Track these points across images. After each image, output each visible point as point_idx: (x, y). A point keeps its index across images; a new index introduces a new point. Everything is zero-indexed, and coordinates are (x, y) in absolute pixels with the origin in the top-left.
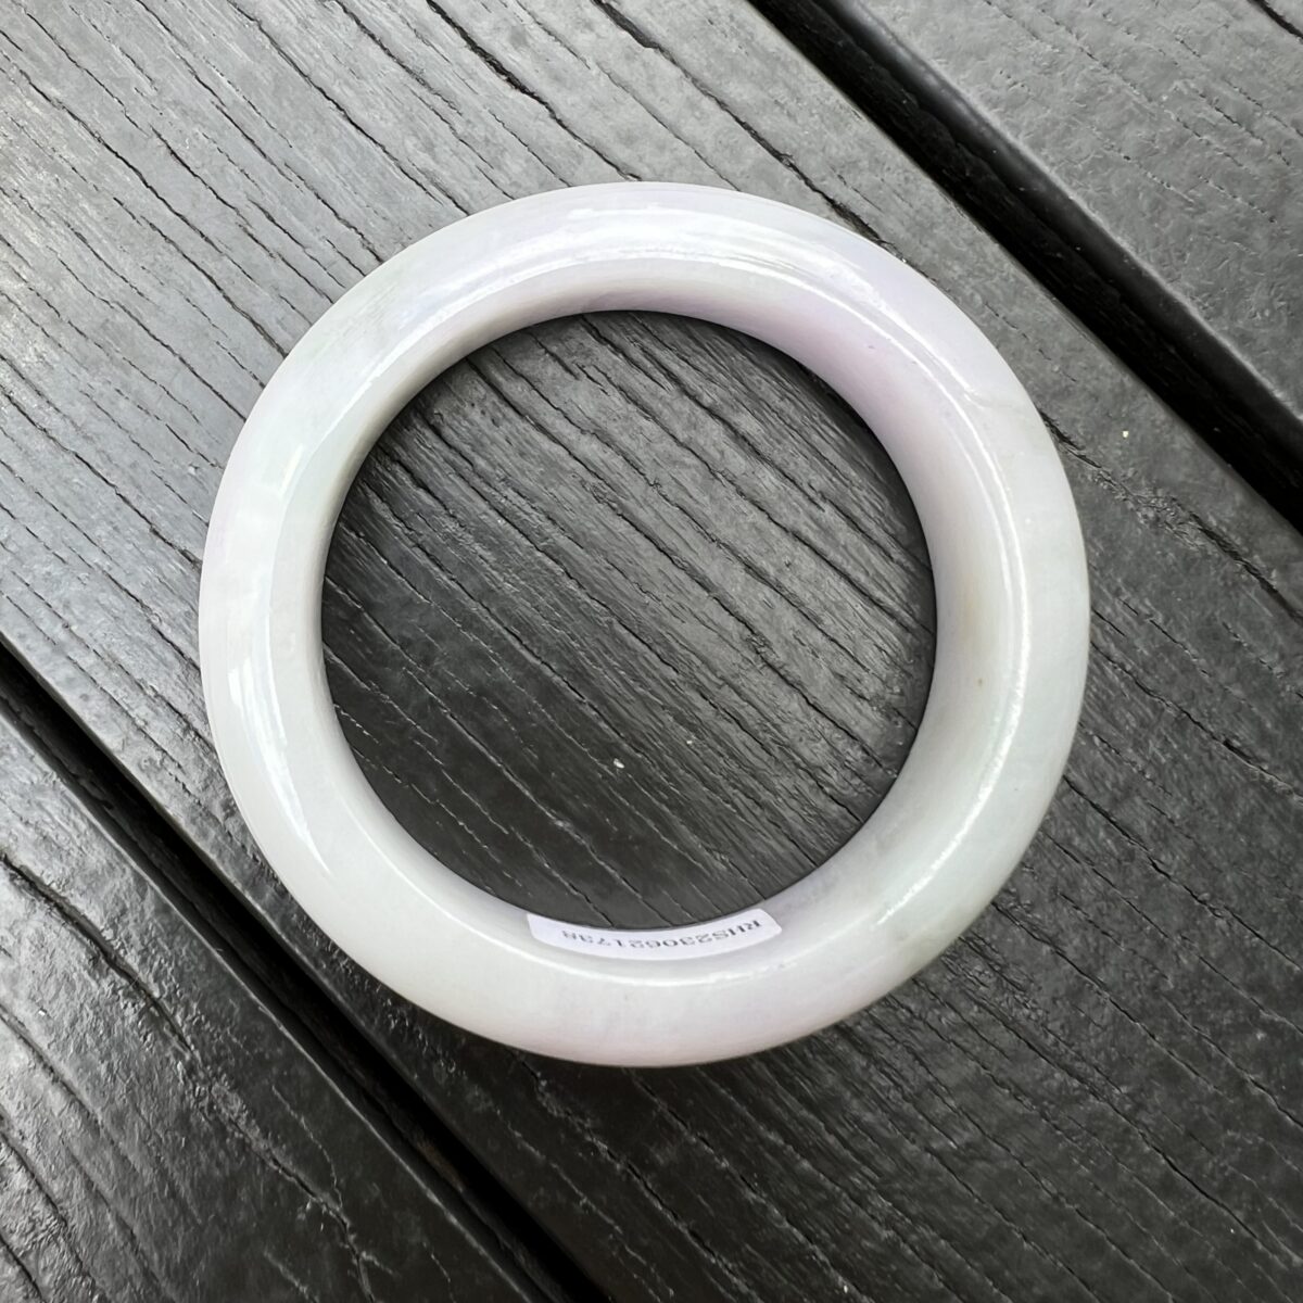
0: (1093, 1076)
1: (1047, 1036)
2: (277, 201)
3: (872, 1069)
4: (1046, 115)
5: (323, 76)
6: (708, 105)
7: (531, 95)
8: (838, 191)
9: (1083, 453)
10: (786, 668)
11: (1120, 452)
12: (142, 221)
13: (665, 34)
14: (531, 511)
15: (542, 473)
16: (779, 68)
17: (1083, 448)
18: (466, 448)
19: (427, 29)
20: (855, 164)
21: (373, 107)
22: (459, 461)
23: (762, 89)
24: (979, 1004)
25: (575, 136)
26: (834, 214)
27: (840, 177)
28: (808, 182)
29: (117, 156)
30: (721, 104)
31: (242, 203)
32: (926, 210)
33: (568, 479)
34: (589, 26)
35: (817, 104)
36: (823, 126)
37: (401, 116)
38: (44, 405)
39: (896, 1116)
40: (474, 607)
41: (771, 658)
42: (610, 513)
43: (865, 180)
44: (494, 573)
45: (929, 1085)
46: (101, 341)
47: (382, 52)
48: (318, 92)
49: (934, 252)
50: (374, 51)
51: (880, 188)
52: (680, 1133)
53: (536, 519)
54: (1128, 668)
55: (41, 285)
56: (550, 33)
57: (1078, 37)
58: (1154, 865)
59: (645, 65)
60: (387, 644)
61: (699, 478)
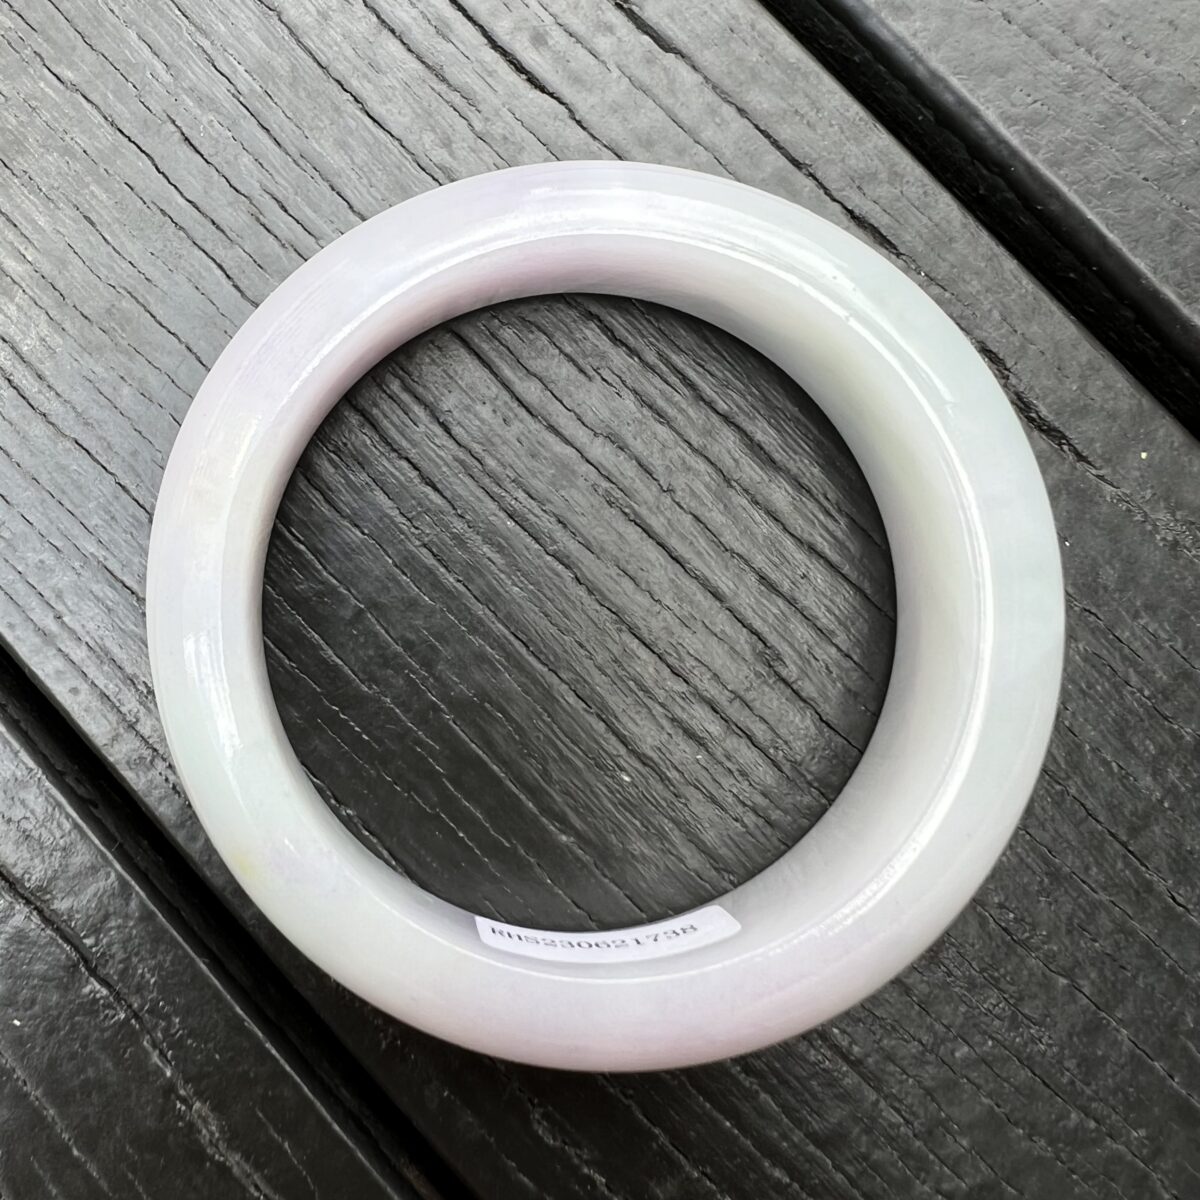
0: (1109, 1117)
1: (1063, 1074)
2: (291, 190)
3: (882, 1104)
4: (1066, 135)
5: (341, 69)
6: (728, 111)
7: (551, 95)
8: (857, 201)
9: (1101, 473)
10: (800, 683)
11: (1137, 474)
12: (152, 206)
13: (686, 40)
14: (541, 513)
15: (554, 475)
16: (799, 77)
17: (1101, 468)
18: (477, 448)
19: (448, 26)
20: (873, 176)
21: (390, 100)
22: (470, 460)
23: (782, 98)
24: (993, 1039)
25: (595, 138)
26: (852, 224)
27: (859, 188)
28: (827, 192)
29: (130, 140)
30: (741, 111)
31: (256, 193)
32: (944, 224)
33: (581, 482)
34: (610, 29)
35: (838, 114)
36: (843, 137)
37: (419, 111)
38: (45, 390)
39: (906, 1154)
40: (480, 610)
41: (784, 673)
42: (623, 517)
43: (884, 191)
44: (502, 576)
45: (941, 1123)
46: (106, 325)
47: (401, 46)
48: (336, 84)
49: (953, 266)
50: (394, 46)
51: (898, 200)
52: (681, 1167)
53: (547, 524)
54: (1147, 693)
55: (46, 268)
56: (571, 35)
57: (1097, 59)
58: (1173, 898)
59: (665, 69)
60: (389, 646)
61: (713, 485)
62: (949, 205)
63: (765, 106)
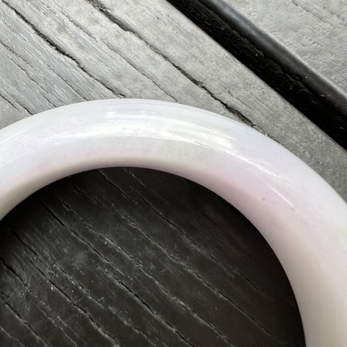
6: (159, 58)
7: (68, 56)
8: (228, 99)
13: (136, 25)
23: (186, 49)
25: (91, 76)
28: (212, 95)
32: (274, 108)
34: (97, 21)
35: (214, 56)
49: (282, 130)
59: (126, 39)
62: (276, 98)
63: (177, 54)
